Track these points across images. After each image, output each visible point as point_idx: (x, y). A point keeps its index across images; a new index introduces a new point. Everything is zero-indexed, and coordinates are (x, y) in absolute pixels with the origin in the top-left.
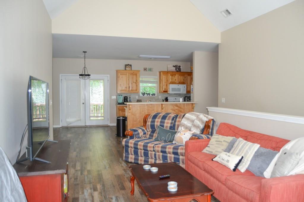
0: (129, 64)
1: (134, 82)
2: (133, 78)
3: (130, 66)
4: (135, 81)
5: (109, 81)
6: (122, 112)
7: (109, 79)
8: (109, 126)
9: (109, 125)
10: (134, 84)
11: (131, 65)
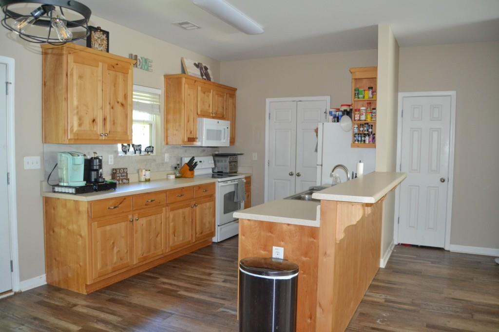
0: (102, 28)
1: (118, 102)
2: (115, 87)
3: (104, 37)
4: (121, 99)
5: (12, 88)
6: (100, 226)
7: (12, 78)
8: (16, 294)
9: (16, 289)
10: (118, 108)
11: (107, 33)
